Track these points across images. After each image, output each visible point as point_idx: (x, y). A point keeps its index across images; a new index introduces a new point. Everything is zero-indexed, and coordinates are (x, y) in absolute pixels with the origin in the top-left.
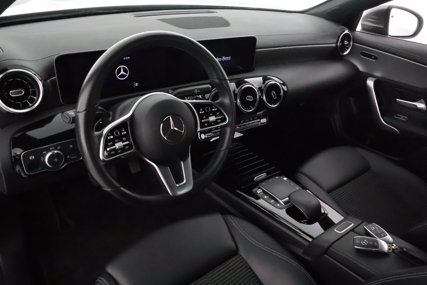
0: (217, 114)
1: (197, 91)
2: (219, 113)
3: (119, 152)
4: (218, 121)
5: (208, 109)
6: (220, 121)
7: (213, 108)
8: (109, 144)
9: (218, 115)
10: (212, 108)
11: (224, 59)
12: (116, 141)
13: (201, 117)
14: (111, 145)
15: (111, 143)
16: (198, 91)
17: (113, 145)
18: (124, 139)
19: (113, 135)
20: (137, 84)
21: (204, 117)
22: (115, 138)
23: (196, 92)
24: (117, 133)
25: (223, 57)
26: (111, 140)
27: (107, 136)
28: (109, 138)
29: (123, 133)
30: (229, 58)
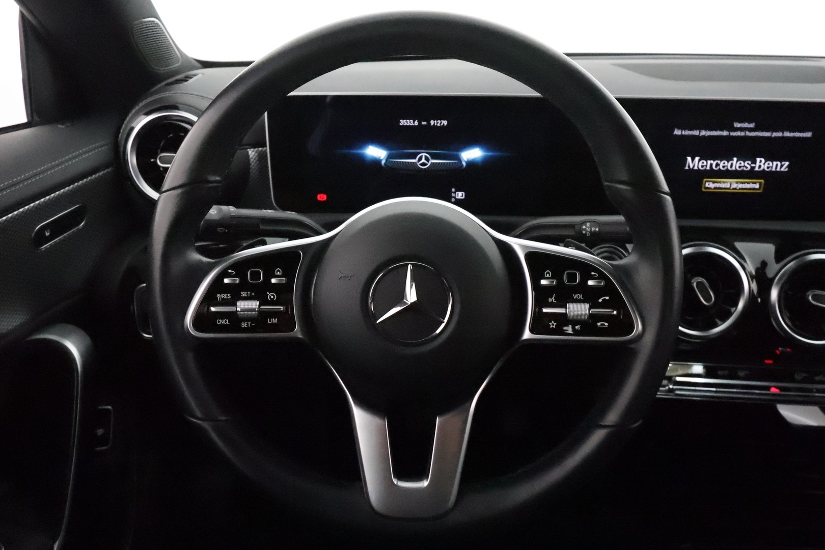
0: (600, 300)
1: (591, 227)
2: (607, 298)
3: (244, 325)
4: (599, 324)
5: (572, 277)
6: (606, 324)
7: (592, 278)
8: (219, 296)
9: (604, 305)
10: (586, 277)
12: (244, 294)
13: (542, 296)
14: (223, 299)
15: (224, 296)
16: (593, 229)
17: (231, 302)
18: (271, 296)
19: (243, 277)
20: (460, 194)
21: (550, 300)
22: (244, 285)
23: (588, 229)
24: (255, 276)
25: (758, 159)
27: (224, 274)
28: (226, 281)
29: (273, 281)
30: (782, 166)
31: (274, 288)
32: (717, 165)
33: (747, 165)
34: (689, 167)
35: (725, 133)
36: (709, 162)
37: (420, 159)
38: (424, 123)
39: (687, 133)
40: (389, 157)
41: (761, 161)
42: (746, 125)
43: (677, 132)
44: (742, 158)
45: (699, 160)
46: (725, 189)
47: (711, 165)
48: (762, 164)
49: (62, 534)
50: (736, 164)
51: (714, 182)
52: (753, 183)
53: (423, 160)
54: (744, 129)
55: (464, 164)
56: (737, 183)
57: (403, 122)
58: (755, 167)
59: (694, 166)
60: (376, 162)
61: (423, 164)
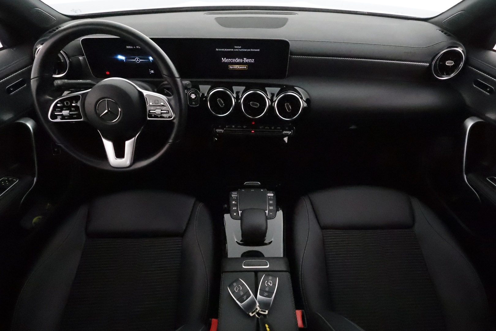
3: (66, 118)
8: (57, 109)
11: (245, 61)
12: (64, 109)
14: (58, 111)
15: (58, 109)
17: (61, 111)
18: (73, 109)
19: (63, 104)
20: (152, 72)
22: (64, 106)
24: (67, 103)
25: (244, 59)
26: (59, 107)
27: (57, 103)
28: (58, 105)
29: (73, 105)
30: (252, 61)
31: (74, 107)
32: (232, 61)
33: (241, 60)
34: (223, 61)
35: (232, 50)
36: (229, 59)
37: (136, 60)
38: (134, 47)
39: (220, 50)
40: (126, 59)
41: (245, 59)
42: (238, 47)
43: (217, 50)
44: (239, 58)
45: (226, 59)
46: (236, 68)
47: (230, 60)
48: (246, 60)
49: (36, 175)
50: (238, 60)
51: (232, 66)
52: (244, 66)
53: (137, 60)
54: (238, 48)
55: (151, 61)
56: (239, 66)
57: (128, 47)
58: (244, 61)
59: (225, 61)
60: (122, 61)
61: (138, 61)
